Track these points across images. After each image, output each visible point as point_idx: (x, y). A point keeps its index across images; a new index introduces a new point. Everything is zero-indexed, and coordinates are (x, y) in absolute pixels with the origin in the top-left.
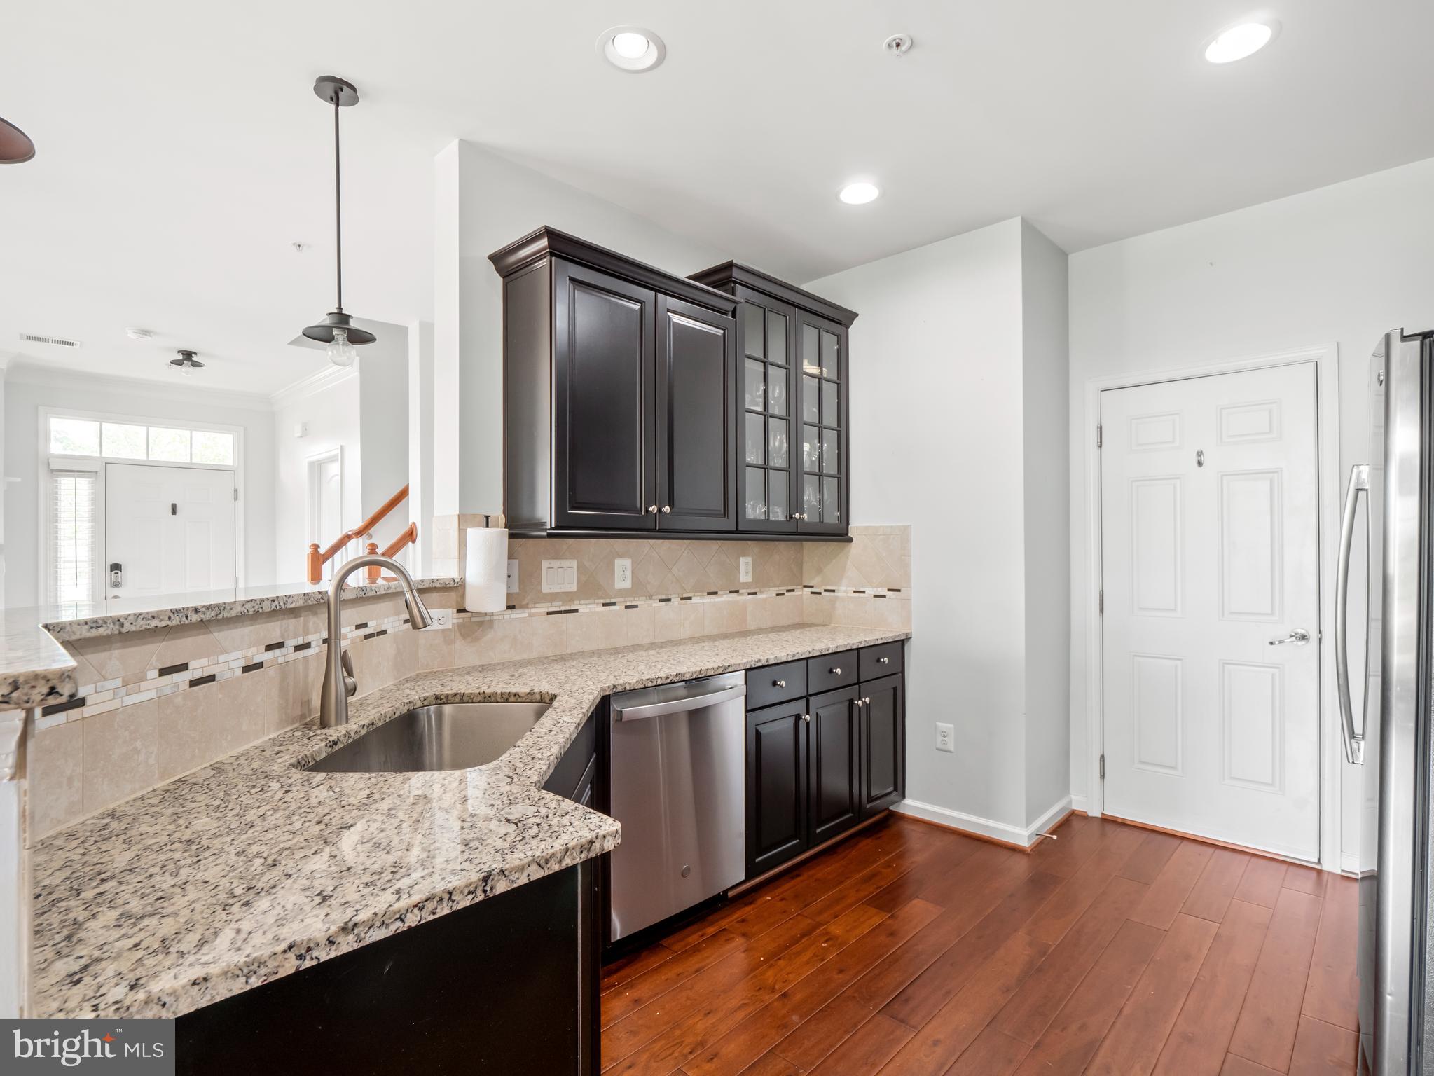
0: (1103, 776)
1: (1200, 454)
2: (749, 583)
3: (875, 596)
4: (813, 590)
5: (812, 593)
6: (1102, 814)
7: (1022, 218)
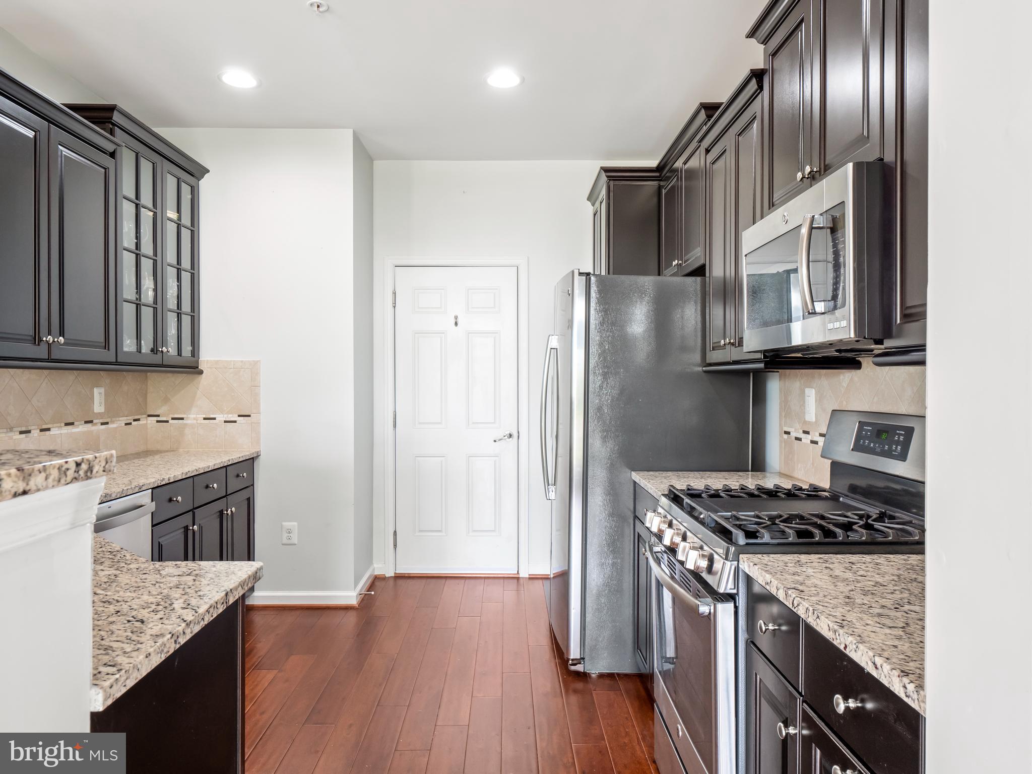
0: (395, 546)
1: (456, 318)
2: (103, 413)
3: (225, 422)
4: (159, 419)
5: (158, 421)
6: (395, 573)
7: (354, 131)
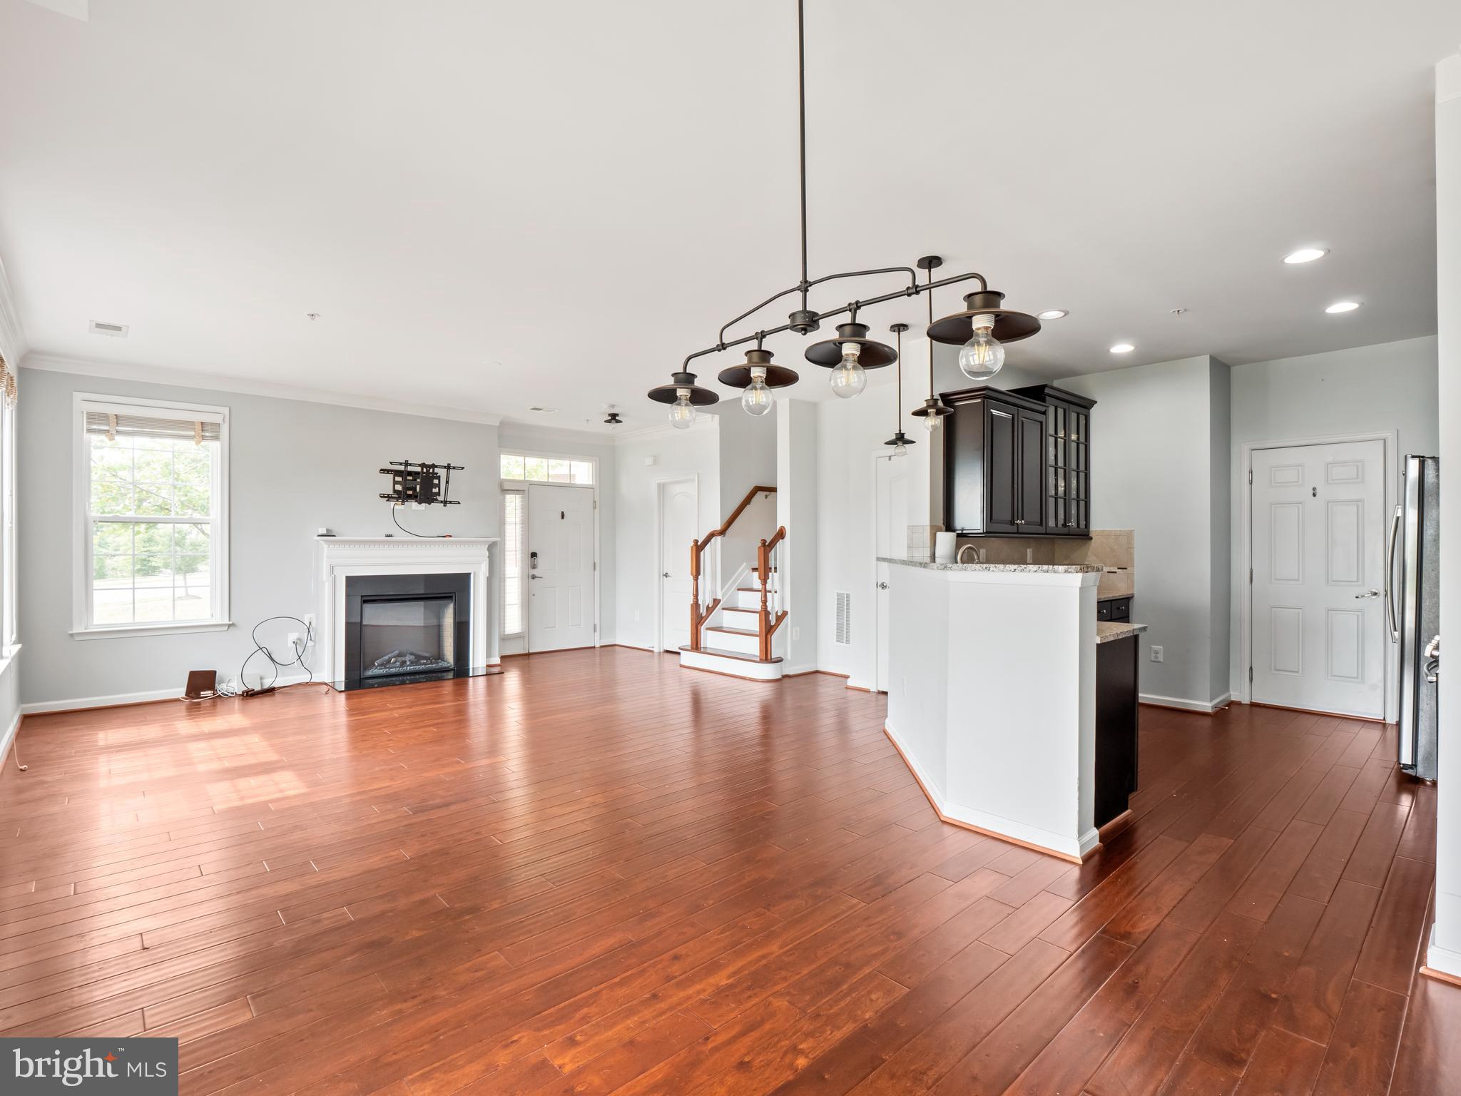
0: (1251, 679)
1: (1314, 489)
3: (1108, 572)
6: (1250, 701)
7: (1211, 356)
